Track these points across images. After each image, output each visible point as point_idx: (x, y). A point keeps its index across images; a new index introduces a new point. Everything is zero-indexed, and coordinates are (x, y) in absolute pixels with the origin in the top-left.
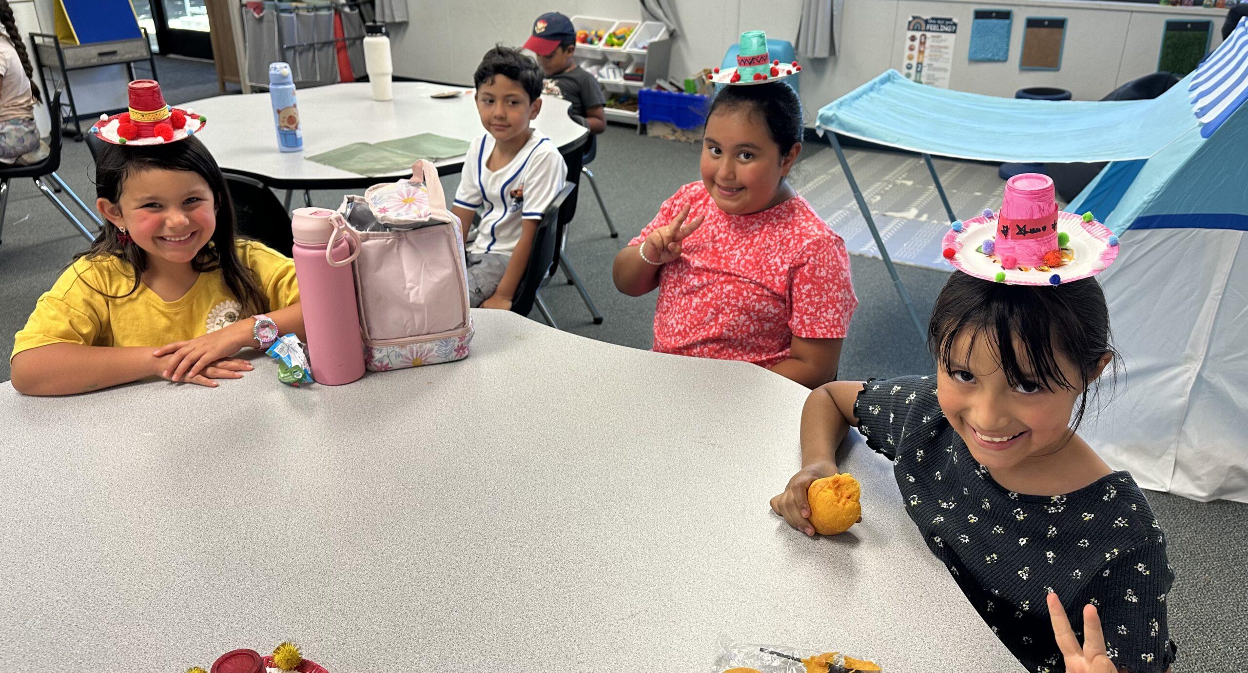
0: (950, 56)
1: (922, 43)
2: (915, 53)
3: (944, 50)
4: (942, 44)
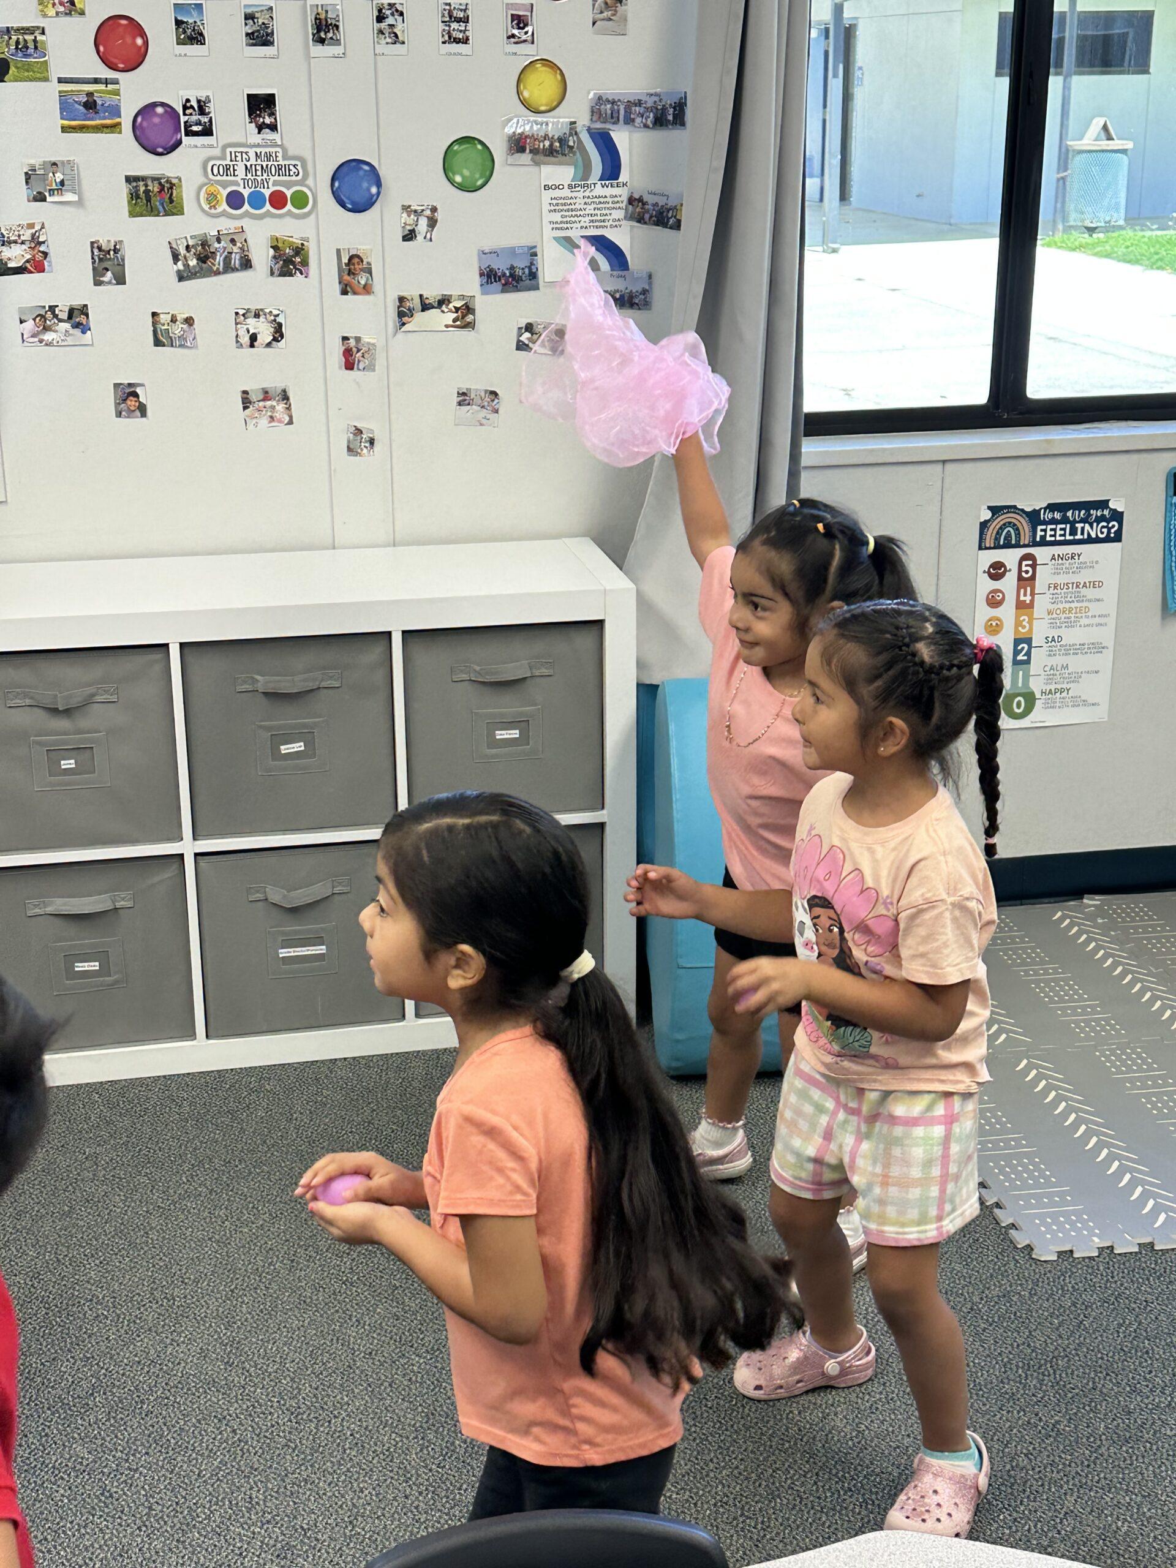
0: (1110, 606)
1: (1026, 582)
2: (1007, 612)
3: (1089, 593)
4: (1084, 577)
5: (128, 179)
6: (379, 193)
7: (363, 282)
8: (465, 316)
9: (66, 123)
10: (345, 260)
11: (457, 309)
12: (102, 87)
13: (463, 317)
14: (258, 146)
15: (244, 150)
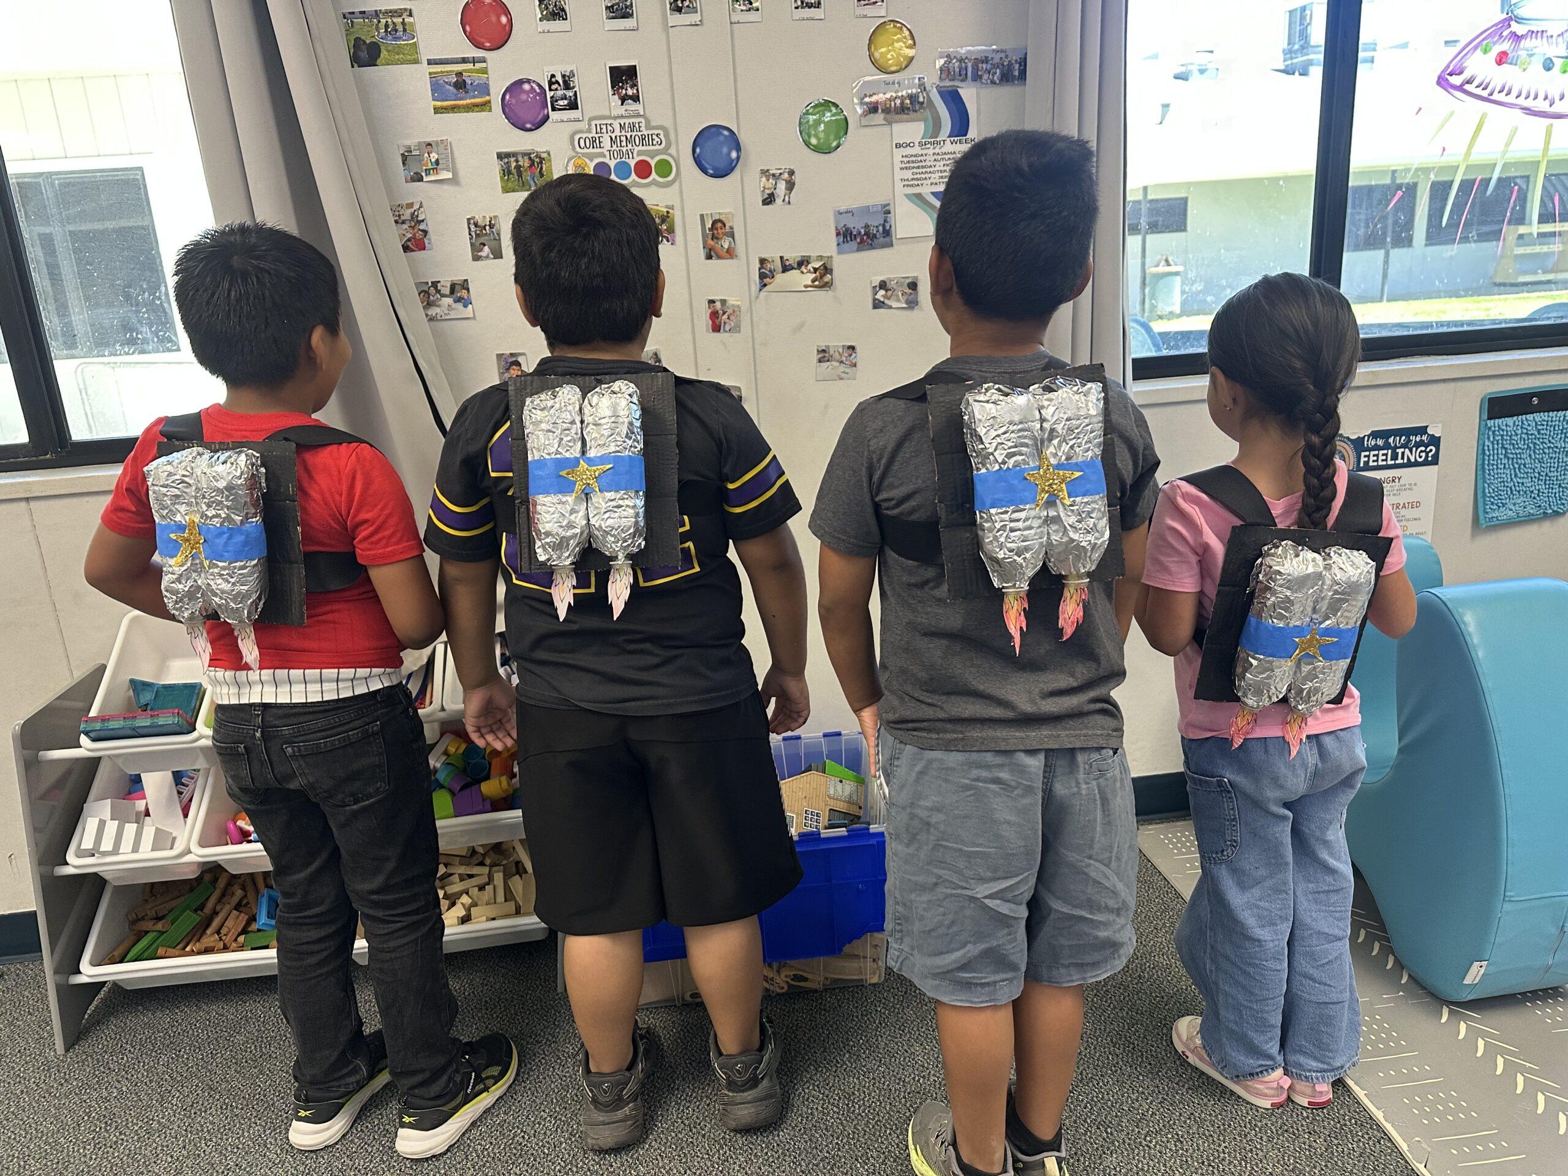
5: (500, 156)
6: (738, 158)
7: (726, 246)
8: (824, 276)
9: (439, 104)
10: (709, 225)
11: (815, 270)
12: (470, 66)
13: (822, 277)
14: (622, 117)
15: (609, 122)
